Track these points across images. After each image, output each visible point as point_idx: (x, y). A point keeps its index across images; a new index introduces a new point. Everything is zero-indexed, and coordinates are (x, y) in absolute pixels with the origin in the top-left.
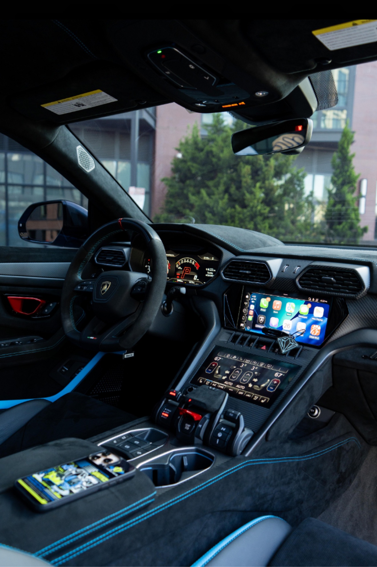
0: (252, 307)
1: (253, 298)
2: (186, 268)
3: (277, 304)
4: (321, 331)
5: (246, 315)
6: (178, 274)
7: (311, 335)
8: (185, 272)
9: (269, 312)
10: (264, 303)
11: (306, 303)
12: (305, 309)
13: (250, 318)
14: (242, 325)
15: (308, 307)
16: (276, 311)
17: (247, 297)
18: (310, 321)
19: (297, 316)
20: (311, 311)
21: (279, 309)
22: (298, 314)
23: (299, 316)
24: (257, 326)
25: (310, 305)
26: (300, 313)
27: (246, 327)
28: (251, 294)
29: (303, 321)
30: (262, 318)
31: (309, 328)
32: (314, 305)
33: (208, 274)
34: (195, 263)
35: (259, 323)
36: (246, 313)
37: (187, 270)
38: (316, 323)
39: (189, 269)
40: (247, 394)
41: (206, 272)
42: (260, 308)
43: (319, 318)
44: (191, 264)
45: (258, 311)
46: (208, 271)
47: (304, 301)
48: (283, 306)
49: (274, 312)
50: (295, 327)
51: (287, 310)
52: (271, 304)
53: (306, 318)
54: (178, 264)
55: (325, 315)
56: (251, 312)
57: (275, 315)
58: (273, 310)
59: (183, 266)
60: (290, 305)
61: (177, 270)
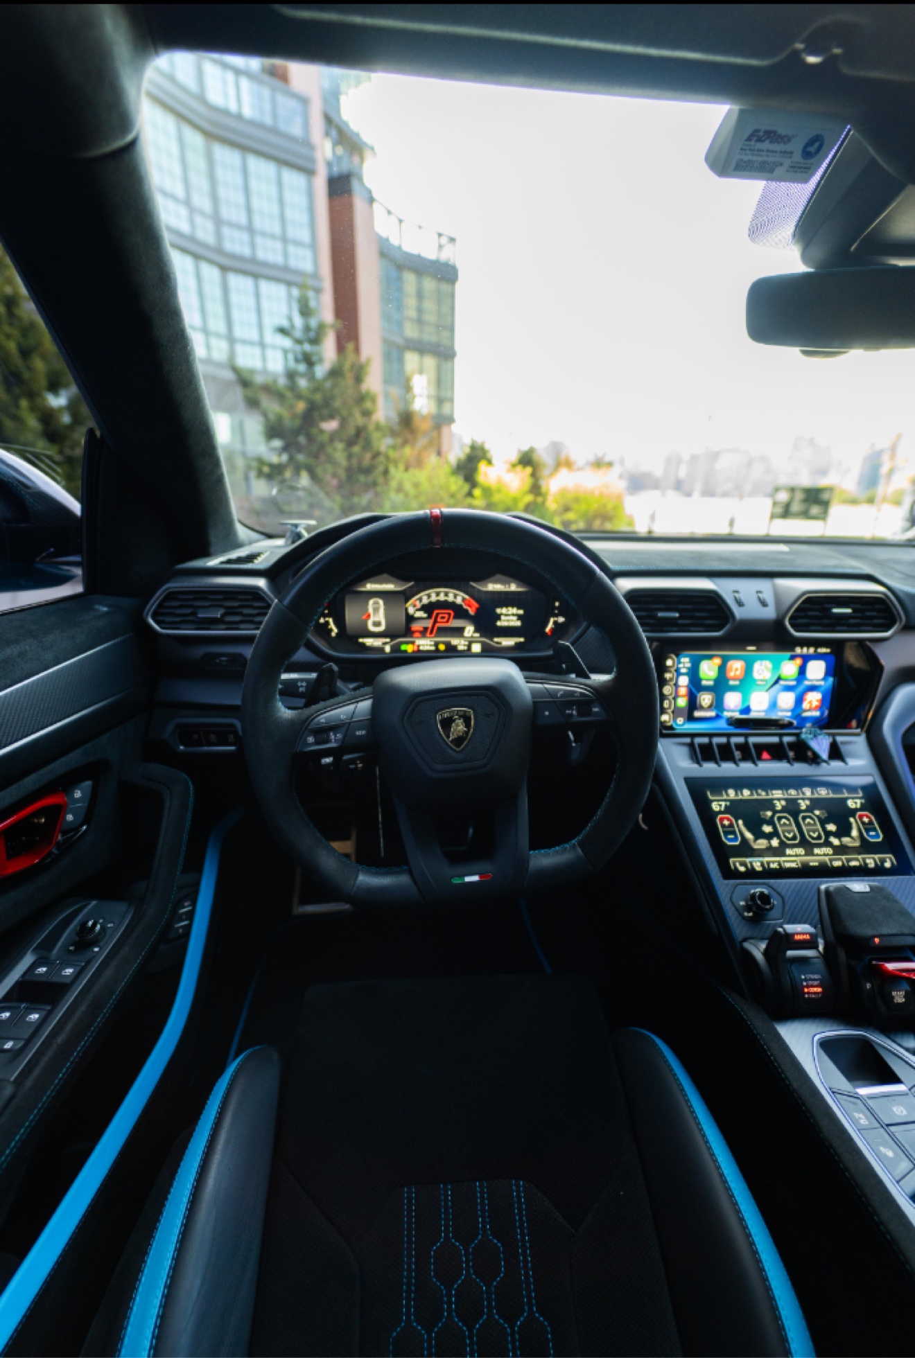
0: (684, 681)
1: (684, 663)
2: (437, 614)
3: (736, 667)
4: (823, 701)
5: (671, 697)
6: (416, 626)
7: (805, 711)
8: (435, 622)
9: (721, 686)
10: (709, 670)
11: (793, 658)
12: (790, 669)
13: (682, 702)
14: (665, 718)
15: (796, 664)
16: (734, 679)
17: (669, 663)
18: (800, 689)
19: (776, 682)
20: (802, 671)
21: (741, 677)
22: (779, 679)
23: (782, 682)
24: (697, 714)
25: (799, 661)
26: (783, 676)
27: (675, 720)
28: (677, 656)
29: (789, 689)
30: (706, 699)
31: (799, 700)
32: (806, 659)
33: (504, 621)
34: (464, 600)
35: (702, 708)
36: (671, 694)
37: (443, 618)
38: (813, 688)
39: (449, 614)
40: (848, 860)
41: (498, 617)
42: (700, 680)
43: (818, 680)
44: (453, 603)
45: (696, 685)
46: (501, 614)
47: (788, 654)
48: (748, 670)
49: (731, 683)
50: (774, 705)
51: (756, 675)
52: (722, 669)
53: (794, 683)
54: (415, 606)
55: (827, 674)
56: (683, 691)
57: (733, 689)
58: (727, 680)
59: (429, 608)
60: (761, 665)
61: (410, 619)
